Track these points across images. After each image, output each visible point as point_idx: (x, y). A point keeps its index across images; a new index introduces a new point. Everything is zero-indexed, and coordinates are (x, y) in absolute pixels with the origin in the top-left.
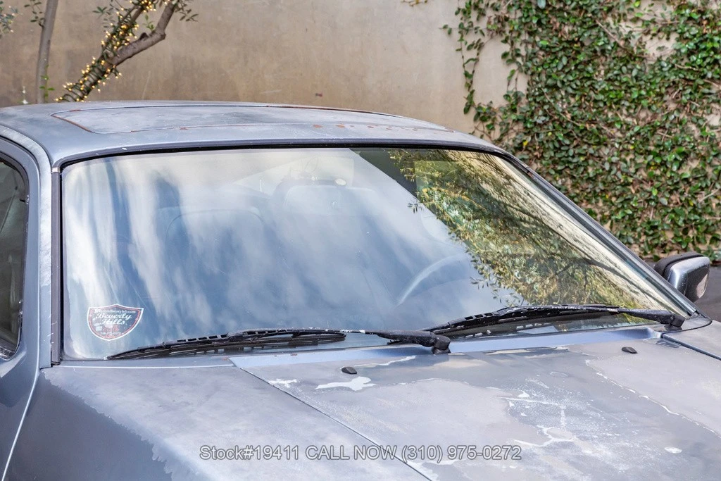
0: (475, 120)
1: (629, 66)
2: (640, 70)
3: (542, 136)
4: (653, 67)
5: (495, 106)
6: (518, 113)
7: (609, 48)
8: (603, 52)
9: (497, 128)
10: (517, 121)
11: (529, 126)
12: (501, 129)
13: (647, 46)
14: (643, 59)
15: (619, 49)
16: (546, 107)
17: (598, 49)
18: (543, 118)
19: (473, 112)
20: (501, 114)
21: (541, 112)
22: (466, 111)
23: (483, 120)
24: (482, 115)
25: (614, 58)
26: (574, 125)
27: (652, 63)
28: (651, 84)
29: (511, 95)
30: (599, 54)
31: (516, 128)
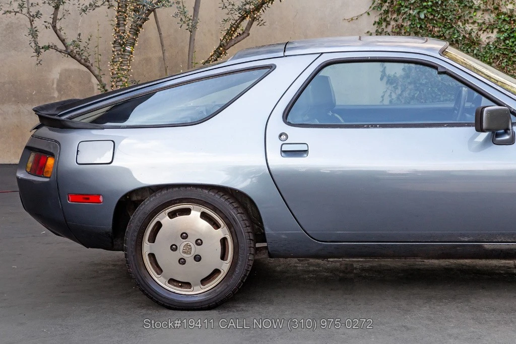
0: (387, 83)
1: (472, 49)
2: (478, 50)
3: (425, 91)
4: (485, 48)
5: (398, 75)
6: (411, 78)
7: (461, 38)
8: (457, 41)
9: (400, 88)
10: (410, 83)
11: (418, 85)
12: (402, 88)
13: (481, 37)
14: (479, 44)
15: (466, 39)
16: (427, 74)
17: (454, 40)
18: (425, 80)
19: (385, 79)
20: (401, 80)
21: (424, 77)
22: (381, 79)
23: (391, 83)
24: (390, 81)
25: (463, 44)
26: (442, 83)
27: (484, 46)
28: (484, 57)
29: (406, 68)
30: (454, 42)
31: (410, 87)
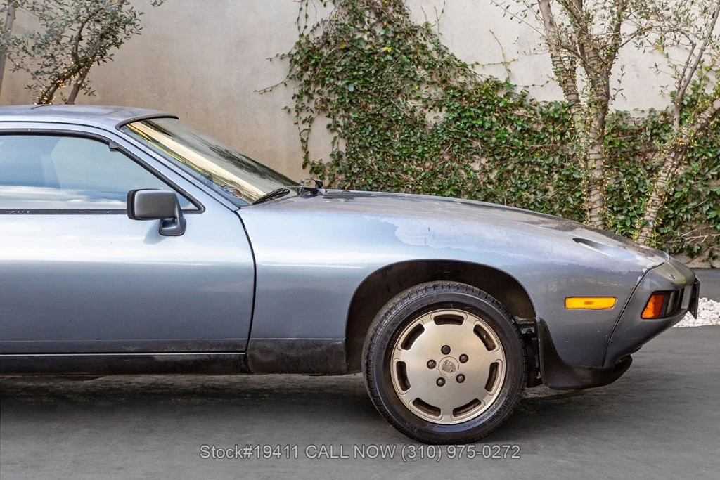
0: (311, 172)
1: (415, 131)
2: (423, 133)
3: (357, 182)
4: (432, 131)
5: (324, 162)
6: (341, 167)
7: (400, 118)
8: (397, 121)
9: (327, 178)
10: (340, 172)
11: (348, 175)
12: (329, 179)
13: (426, 116)
14: (425, 125)
15: (407, 119)
16: (359, 161)
17: (393, 119)
18: (358, 169)
19: (309, 167)
20: (328, 168)
21: (356, 165)
22: (304, 167)
23: (317, 173)
24: (315, 169)
25: (404, 125)
26: (379, 173)
27: (431, 128)
28: (431, 142)
29: (335, 154)
30: (395, 123)
31: (340, 177)
